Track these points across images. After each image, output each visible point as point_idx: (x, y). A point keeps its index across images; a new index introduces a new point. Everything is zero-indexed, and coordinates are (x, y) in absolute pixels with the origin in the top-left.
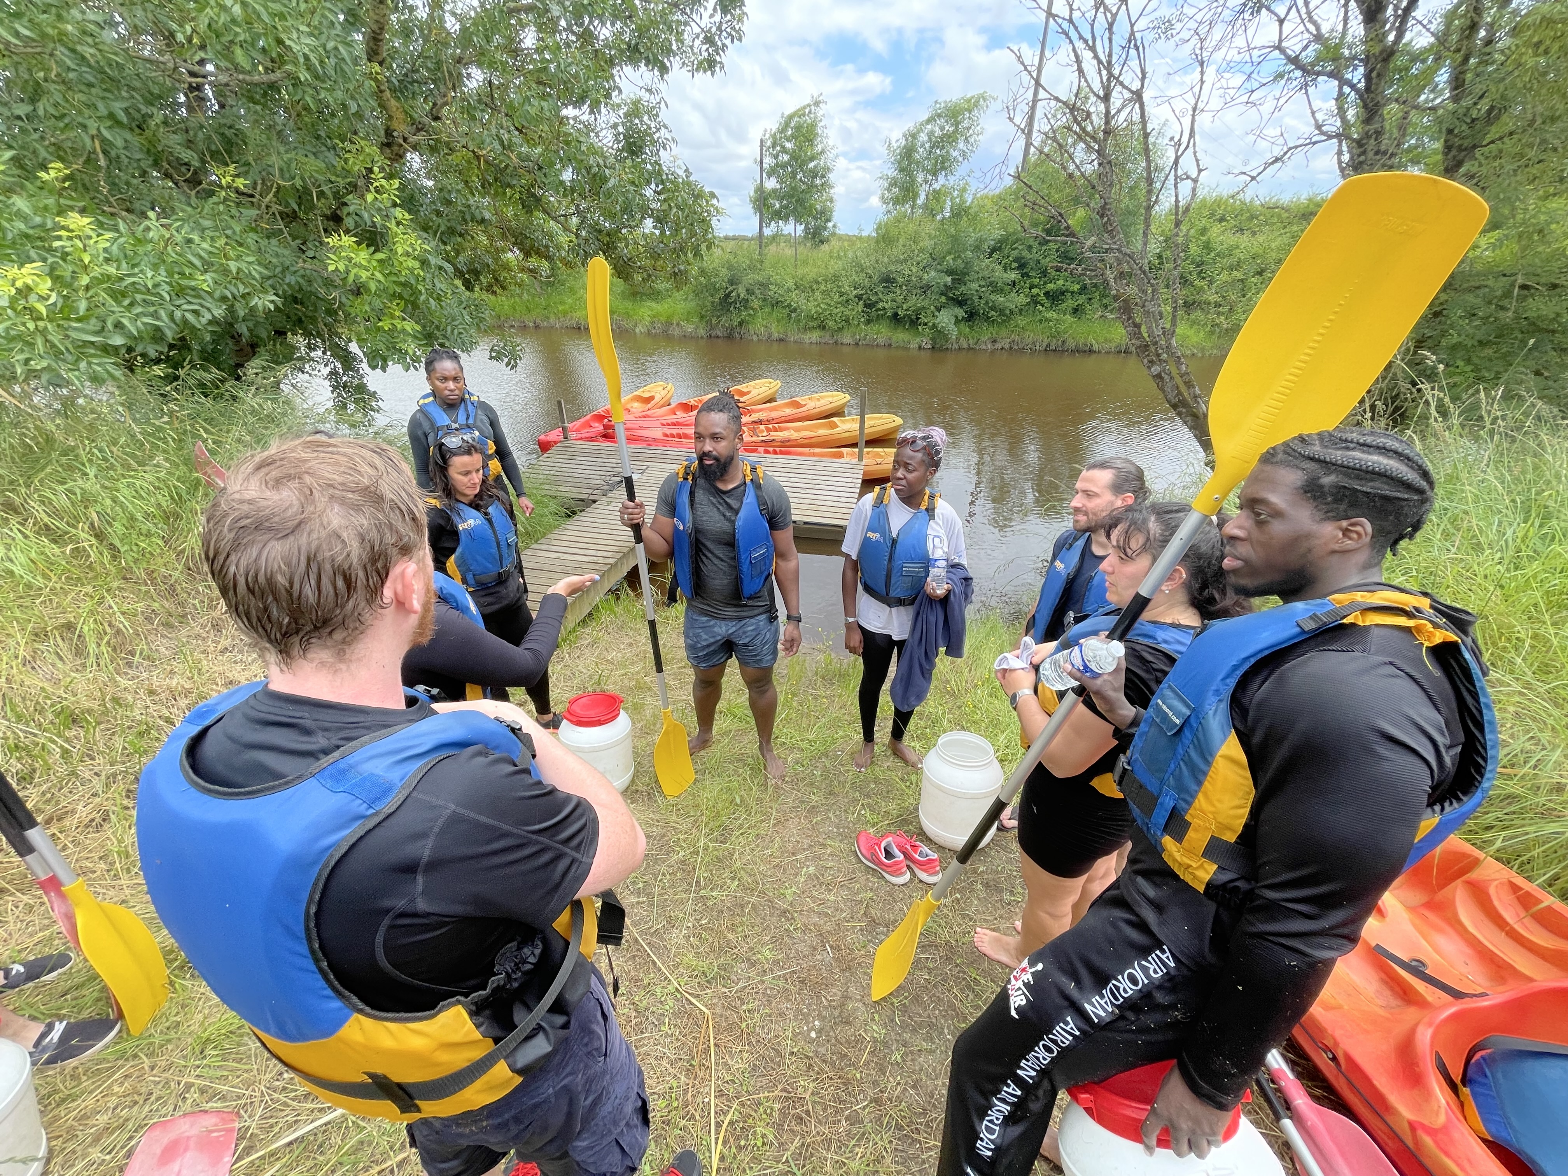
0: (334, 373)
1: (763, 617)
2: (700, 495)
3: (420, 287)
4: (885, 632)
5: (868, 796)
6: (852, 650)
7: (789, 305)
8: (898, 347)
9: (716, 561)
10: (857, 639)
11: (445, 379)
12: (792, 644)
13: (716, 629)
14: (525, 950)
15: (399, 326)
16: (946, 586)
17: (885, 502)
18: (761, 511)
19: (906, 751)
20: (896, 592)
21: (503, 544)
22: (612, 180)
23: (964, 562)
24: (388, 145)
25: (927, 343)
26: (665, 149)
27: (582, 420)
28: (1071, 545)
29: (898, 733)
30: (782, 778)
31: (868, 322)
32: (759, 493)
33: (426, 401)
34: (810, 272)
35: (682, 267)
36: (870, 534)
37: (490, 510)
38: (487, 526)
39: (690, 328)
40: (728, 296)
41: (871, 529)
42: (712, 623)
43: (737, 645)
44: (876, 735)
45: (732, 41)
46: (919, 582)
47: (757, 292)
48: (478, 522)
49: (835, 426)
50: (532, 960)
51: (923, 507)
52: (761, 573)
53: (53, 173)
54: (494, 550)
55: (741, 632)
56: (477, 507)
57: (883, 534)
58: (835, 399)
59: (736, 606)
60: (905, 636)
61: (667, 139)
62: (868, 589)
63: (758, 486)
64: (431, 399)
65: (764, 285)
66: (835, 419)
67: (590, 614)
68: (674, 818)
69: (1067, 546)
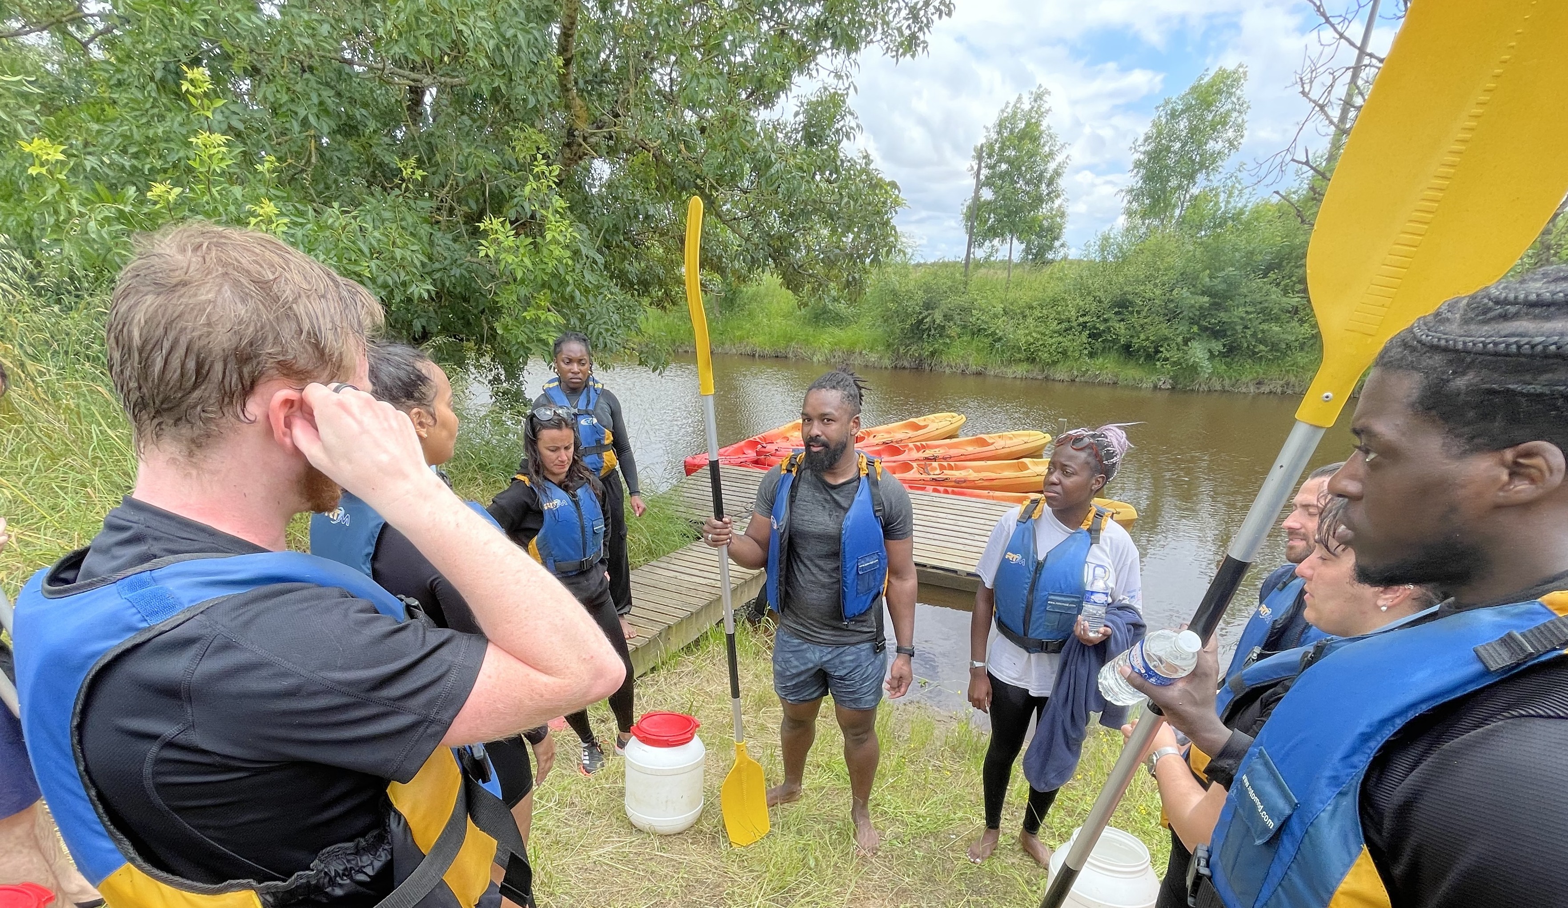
0: (496, 380)
1: (867, 645)
2: (804, 490)
3: (567, 277)
4: (1021, 685)
5: (978, 893)
6: (977, 703)
7: (994, 334)
8: (1127, 386)
9: (815, 570)
10: (984, 688)
11: (570, 361)
12: (900, 683)
13: (808, 655)
14: (364, 858)
15: (543, 317)
16: (1102, 630)
17: (1035, 516)
18: (875, 512)
19: (1040, 848)
20: (1037, 633)
21: (588, 530)
22: (777, 165)
23: (1138, 605)
24: (568, 145)
25: (1165, 382)
26: (849, 138)
27: (735, 446)
28: (1285, 585)
29: (1031, 825)
30: (875, 851)
31: (1091, 355)
32: (875, 491)
33: (551, 385)
34: (1023, 296)
35: (857, 276)
36: (1010, 556)
37: (579, 492)
38: (573, 508)
39: (873, 358)
40: (921, 322)
41: (1011, 549)
42: (805, 646)
43: (832, 677)
44: (1003, 824)
45: (940, 17)
46: (1068, 619)
47: (957, 317)
48: (564, 502)
49: (1025, 467)
50: (369, 871)
51: (1084, 527)
52: (870, 589)
53: (267, 165)
54: (578, 536)
55: (837, 661)
56: (566, 489)
57: (1026, 556)
58: (1031, 439)
59: (835, 628)
60: (1047, 693)
61: (852, 128)
62: (1004, 628)
63: (873, 482)
64: (557, 383)
65: (965, 310)
66: (1026, 460)
67: (697, 642)
68: (735, 868)
69: (1280, 585)
